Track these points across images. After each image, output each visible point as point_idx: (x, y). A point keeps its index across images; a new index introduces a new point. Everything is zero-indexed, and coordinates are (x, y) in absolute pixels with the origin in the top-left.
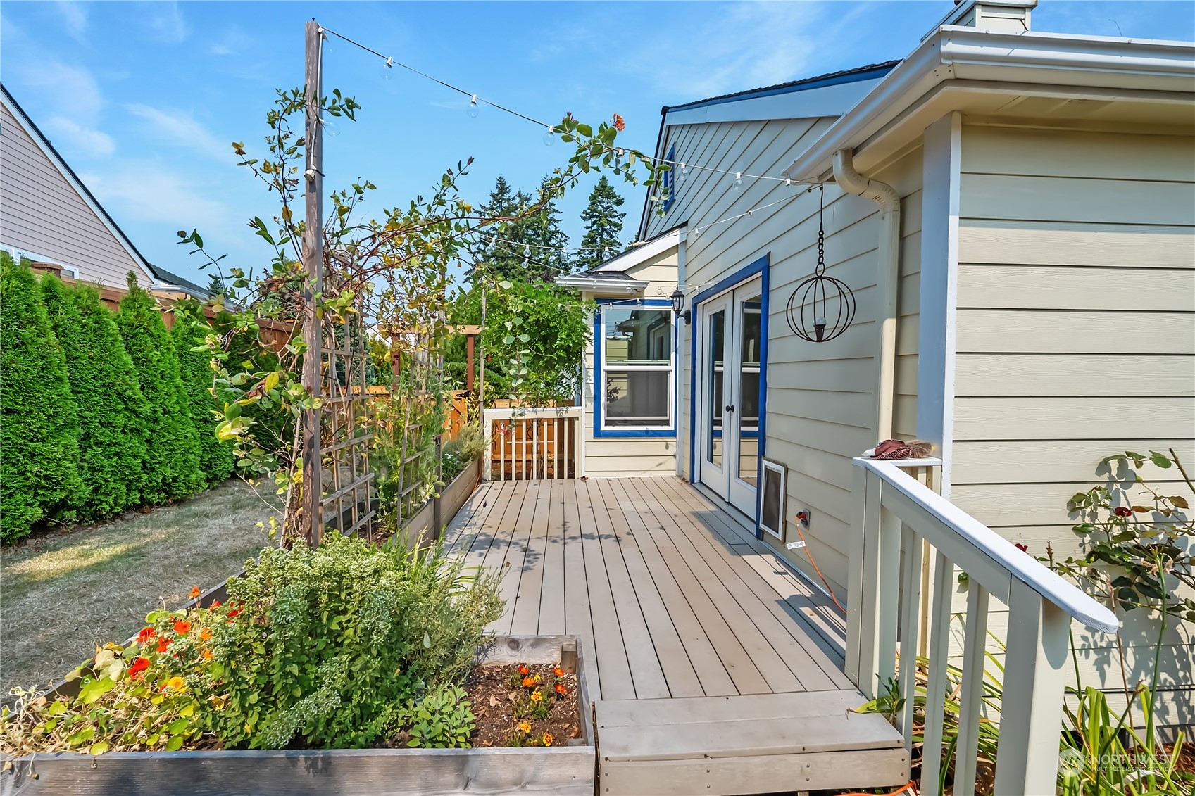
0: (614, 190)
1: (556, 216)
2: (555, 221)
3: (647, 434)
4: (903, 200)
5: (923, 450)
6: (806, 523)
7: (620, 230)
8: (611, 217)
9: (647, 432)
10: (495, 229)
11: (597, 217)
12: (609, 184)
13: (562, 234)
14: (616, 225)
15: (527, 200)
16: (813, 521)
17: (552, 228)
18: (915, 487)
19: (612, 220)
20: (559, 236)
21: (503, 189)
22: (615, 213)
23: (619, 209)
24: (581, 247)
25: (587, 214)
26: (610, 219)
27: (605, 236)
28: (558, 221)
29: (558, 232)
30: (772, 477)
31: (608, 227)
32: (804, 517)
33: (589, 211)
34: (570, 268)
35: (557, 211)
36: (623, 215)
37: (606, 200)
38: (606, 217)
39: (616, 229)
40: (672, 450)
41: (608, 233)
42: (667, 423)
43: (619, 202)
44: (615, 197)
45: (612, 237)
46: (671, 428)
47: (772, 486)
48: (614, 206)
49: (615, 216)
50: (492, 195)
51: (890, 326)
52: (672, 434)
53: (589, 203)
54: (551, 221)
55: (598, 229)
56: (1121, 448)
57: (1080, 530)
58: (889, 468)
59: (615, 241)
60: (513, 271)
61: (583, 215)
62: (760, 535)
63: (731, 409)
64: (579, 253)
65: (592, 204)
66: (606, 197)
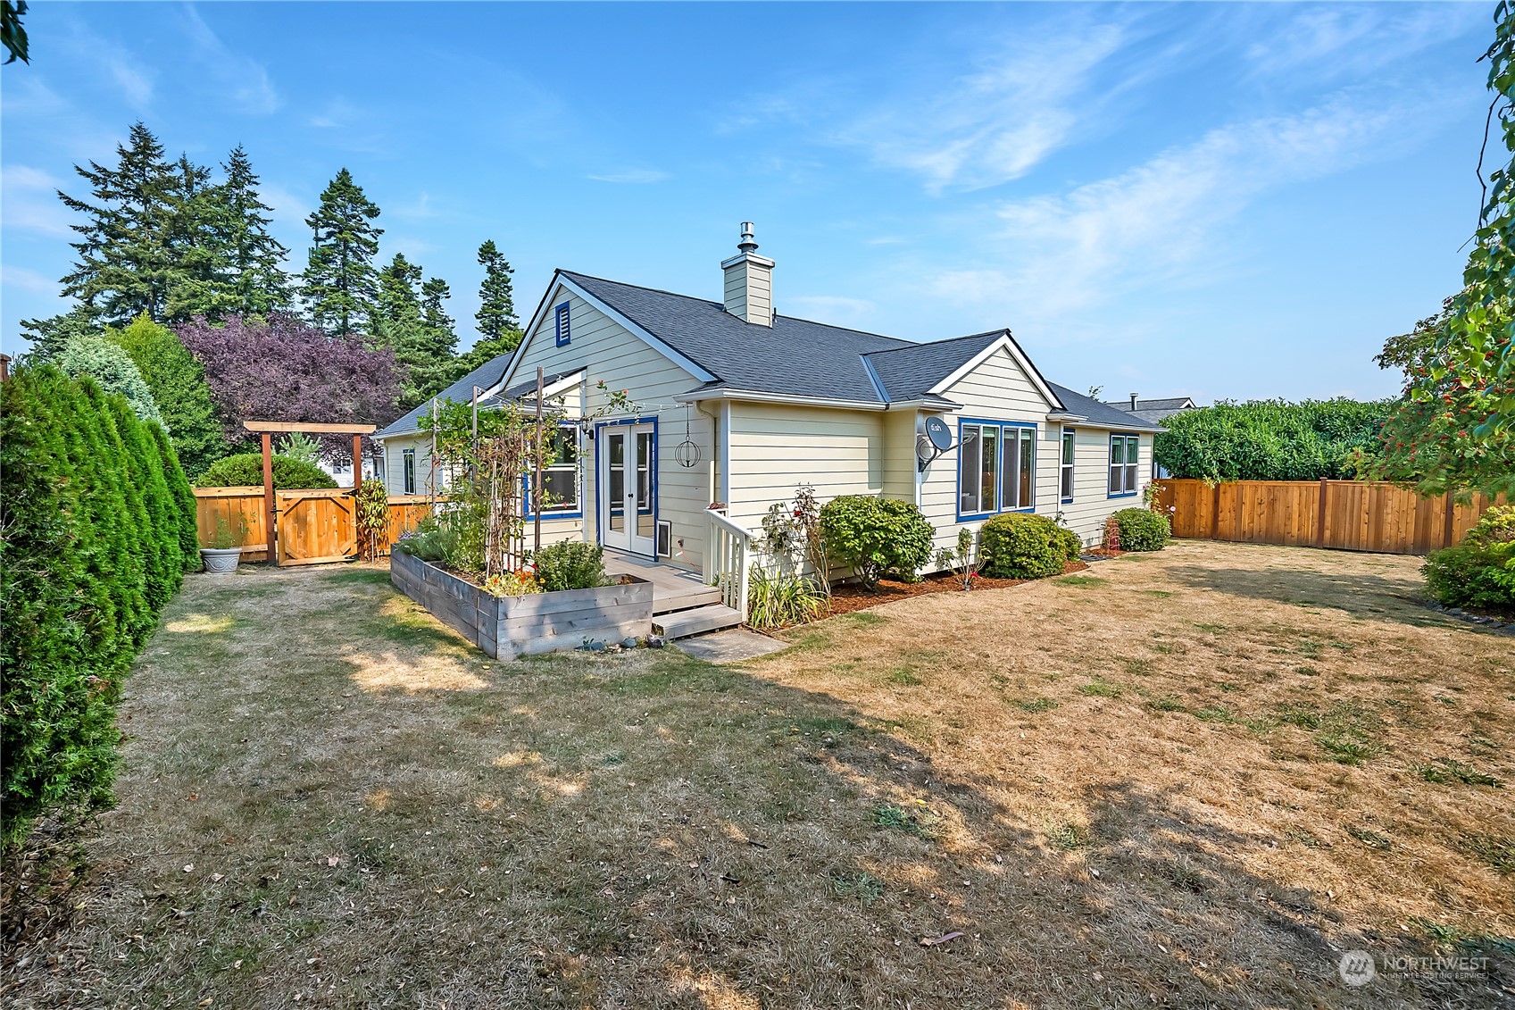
0: (363, 193)
1: (263, 214)
2: (259, 220)
3: (562, 516)
4: (715, 419)
5: (722, 506)
6: (681, 545)
7: (375, 252)
8: (359, 231)
9: (562, 515)
10: (130, 211)
11: (335, 226)
12: (355, 182)
13: (273, 243)
14: (367, 243)
15: (201, 176)
16: (684, 544)
17: (255, 231)
18: (721, 516)
19: (362, 235)
20: (268, 245)
21: (146, 147)
22: (365, 227)
23: (374, 223)
24: (309, 267)
25: (318, 219)
26: (358, 234)
27: (350, 258)
28: (265, 222)
29: (266, 239)
30: (664, 529)
31: (355, 245)
32: (681, 543)
33: (321, 216)
34: (289, 296)
35: (263, 206)
36: (380, 232)
37: (350, 206)
38: (351, 229)
39: (368, 250)
40: (579, 527)
41: (355, 253)
42: (575, 508)
43: (373, 212)
44: (366, 204)
45: (361, 260)
46: (579, 511)
47: (663, 533)
48: (364, 217)
49: (366, 232)
50: (122, 152)
51: (712, 463)
52: (580, 515)
53: (322, 203)
54: (253, 219)
55: (337, 245)
56: (775, 503)
57: (765, 529)
58: (714, 512)
59: (367, 267)
60: (179, 289)
61: (311, 220)
62: (656, 559)
63: (631, 496)
64: (306, 276)
65: (327, 207)
66: (350, 201)
